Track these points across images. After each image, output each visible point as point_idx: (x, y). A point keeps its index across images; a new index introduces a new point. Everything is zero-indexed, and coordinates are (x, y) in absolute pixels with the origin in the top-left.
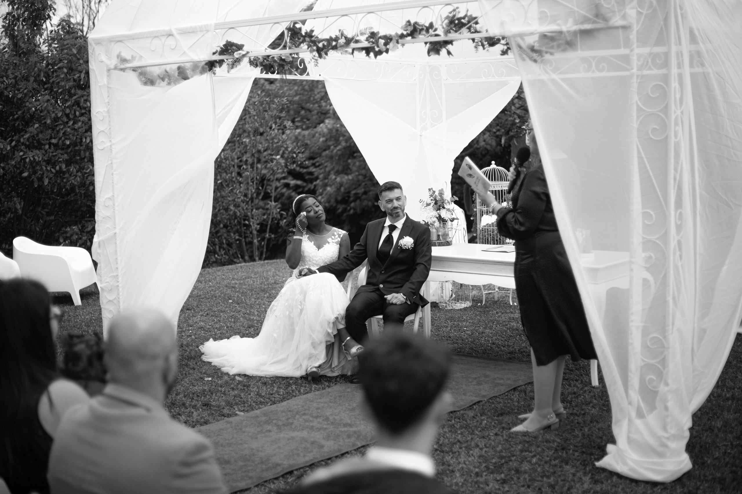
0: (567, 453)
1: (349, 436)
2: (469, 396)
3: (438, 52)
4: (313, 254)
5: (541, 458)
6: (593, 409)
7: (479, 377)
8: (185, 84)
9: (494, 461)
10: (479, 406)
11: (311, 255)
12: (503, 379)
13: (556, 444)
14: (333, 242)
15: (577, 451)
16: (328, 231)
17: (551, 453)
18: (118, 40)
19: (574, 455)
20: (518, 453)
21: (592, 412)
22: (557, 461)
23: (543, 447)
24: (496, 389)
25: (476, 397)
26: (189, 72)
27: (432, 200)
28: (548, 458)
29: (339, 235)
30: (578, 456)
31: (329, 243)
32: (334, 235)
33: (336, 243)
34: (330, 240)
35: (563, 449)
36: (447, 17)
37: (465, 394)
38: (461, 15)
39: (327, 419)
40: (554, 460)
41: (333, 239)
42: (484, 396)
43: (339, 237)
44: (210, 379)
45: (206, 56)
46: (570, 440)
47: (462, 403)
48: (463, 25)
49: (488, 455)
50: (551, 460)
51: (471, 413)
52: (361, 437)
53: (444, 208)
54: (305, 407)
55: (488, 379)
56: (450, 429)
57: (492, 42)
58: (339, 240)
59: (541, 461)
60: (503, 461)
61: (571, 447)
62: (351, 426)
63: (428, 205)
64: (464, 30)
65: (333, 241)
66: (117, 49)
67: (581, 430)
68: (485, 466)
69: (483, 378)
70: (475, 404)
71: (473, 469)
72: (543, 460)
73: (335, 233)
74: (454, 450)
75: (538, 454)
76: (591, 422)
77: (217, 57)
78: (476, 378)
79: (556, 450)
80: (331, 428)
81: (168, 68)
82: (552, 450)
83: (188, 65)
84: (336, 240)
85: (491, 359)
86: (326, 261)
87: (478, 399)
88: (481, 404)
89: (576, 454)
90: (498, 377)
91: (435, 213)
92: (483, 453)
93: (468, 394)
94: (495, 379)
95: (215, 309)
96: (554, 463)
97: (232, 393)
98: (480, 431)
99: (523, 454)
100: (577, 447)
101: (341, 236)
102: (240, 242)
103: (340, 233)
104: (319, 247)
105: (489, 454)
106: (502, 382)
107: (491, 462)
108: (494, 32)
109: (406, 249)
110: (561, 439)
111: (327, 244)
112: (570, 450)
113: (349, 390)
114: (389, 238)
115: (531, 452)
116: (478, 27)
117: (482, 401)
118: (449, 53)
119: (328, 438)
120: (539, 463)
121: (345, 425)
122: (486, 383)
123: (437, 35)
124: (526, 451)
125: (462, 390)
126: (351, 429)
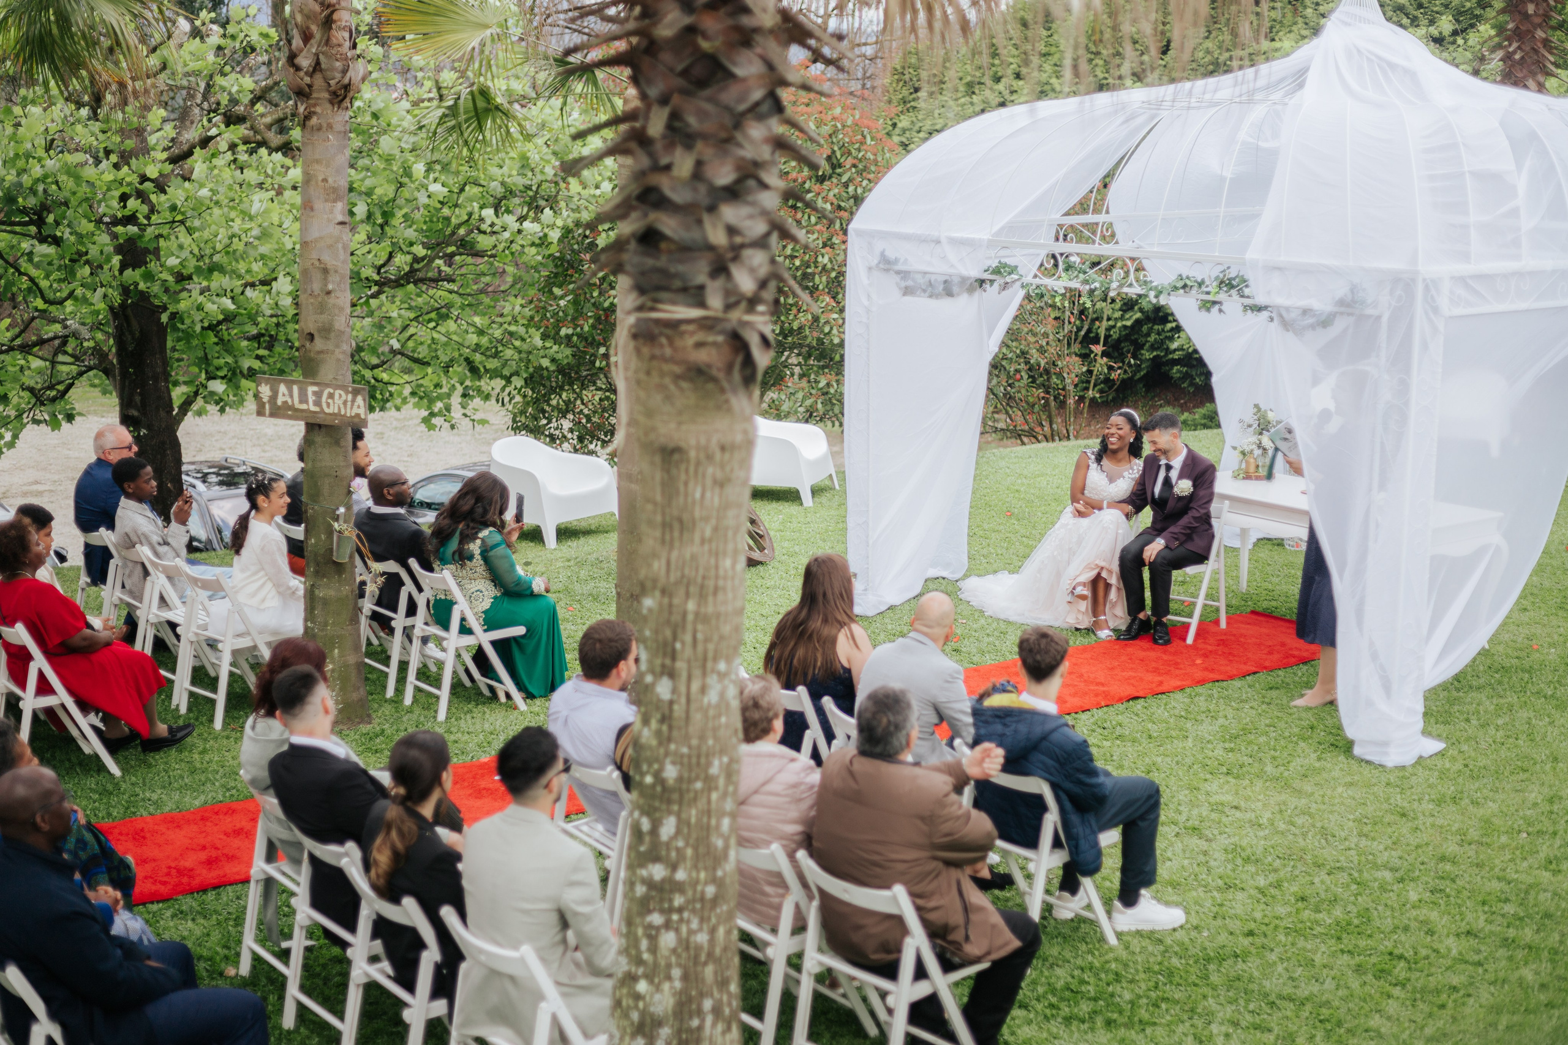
1: (1097, 695)
3: (1208, 310)
8: (949, 300)
14: (1129, 477)
18: (884, 235)
26: (955, 289)
36: (1217, 278)
38: (1233, 275)
39: (1081, 676)
41: (1129, 473)
44: (965, 621)
45: (975, 273)
48: (1232, 287)
53: (1268, 431)
57: (1259, 309)
62: (1103, 685)
63: (1250, 426)
64: (1234, 292)
66: (879, 245)
73: (1135, 467)
77: (986, 276)
80: (1082, 685)
81: (933, 278)
83: (956, 280)
84: (1133, 476)
86: (1115, 498)
91: (1254, 439)
95: (986, 526)
97: (986, 639)
102: (1047, 400)
103: (1139, 466)
104: (1111, 481)
108: (1260, 300)
111: (1121, 479)
114: (1167, 479)
116: (1247, 291)
118: (1220, 311)
119: (1074, 695)
121: (1098, 684)
123: (1208, 293)
126: (1102, 689)
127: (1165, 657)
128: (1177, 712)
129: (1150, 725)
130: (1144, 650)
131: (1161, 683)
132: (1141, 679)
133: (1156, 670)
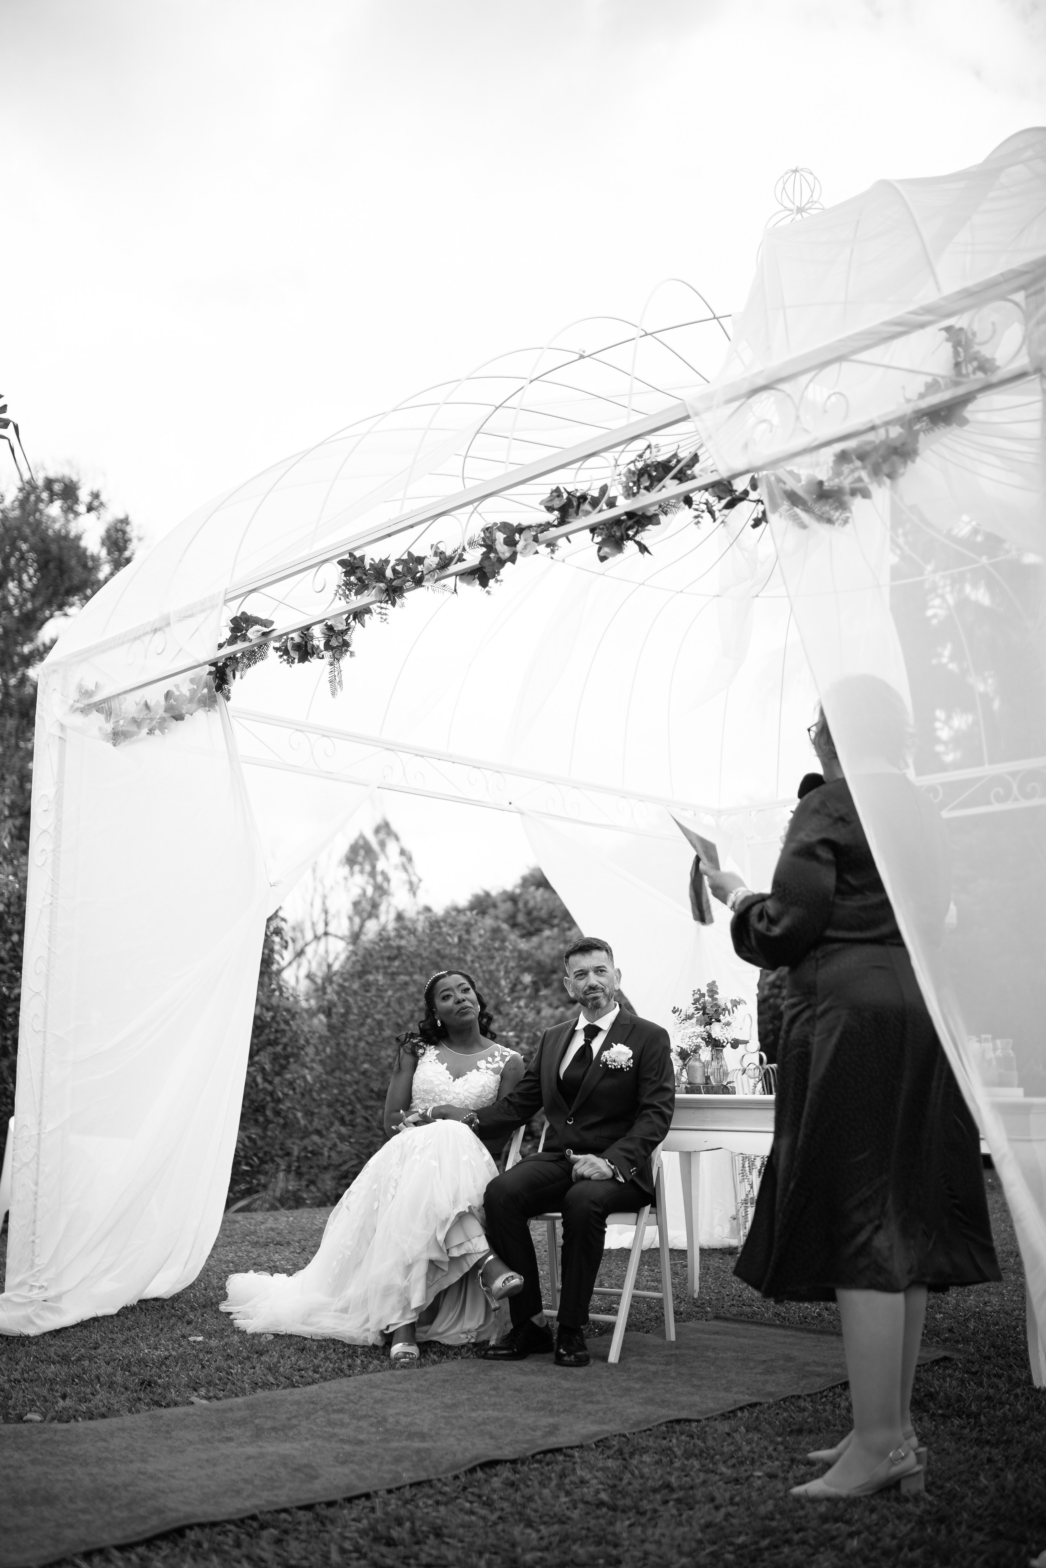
0: (950, 1532)
2: (736, 1393)
4: (441, 1088)
5: (872, 1539)
6: (1033, 1434)
7: (772, 1360)
9: (741, 1540)
10: (751, 1414)
11: (437, 1089)
12: (824, 1365)
13: (922, 1506)
14: (487, 1068)
15: (980, 1529)
16: (484, 1047)
17: (904, 1529)
19: (970, 1539)
20: (814, 1524)
21: (1031, 1438)
22: (918, 1553)
23: (885, 1511)
24: (803, 1383)
25: (750, 1395)
27: (697, 1009)
28: (895, 1542)
29: (503, 1057)
30: (982, 1542)
31: (478, 1069)
32: (493, 1056)
33: (495, 1071)
34: (482, 1064)
35: (941, 1520)
37: (727, 1390)
39: (382, 1422)
40: (911, 1549)
41: (488, 1062)
42: (771, 1394)
43: (503, 1059)
44: (200, 1339)
46: (963, 1498)
47: (712, 1405)
49: (732, 1525)
50: (900, 1548)
51: (724, 1427)
52: (427, 1463)
53: (719, 1021)
54: (352, 1397)
55: (790, 1364)
56: (657, 1457)
58: (502, 1065)
59: (873, 1547)
60: (765, 1543)
61: (965, 1515)
62: (423, 1436)
63: (689, 1017)
65: (489, 1065)
67: (997, 1476)
68: (712, 1554)
69: (781, 1362)
70: (741, 1409)
71: (675, 1557)
72: (879, 1545)
73: (496, 1054)
74: (645, 1505)
75: (868, 1528)
76: (1026, 1460)
77: (227, 652)
78: (765, 1361)
79: (921, 1523)
82: (909, 1521)
84: (496, 1066)
85: (810, 1331)
86: (468, 1102)
87: (754, 1400)
88: (757, 1410)
89: (979, 1537)
90: (814, 1361)
91: (701, 1031)
92: (719, 1516)
93: (735, 1390)
94: (808, 1364)
96: (910, 1555)
98: (734, 1466)
99: (826, 1526)
100: (980, 1517)
101: (507, 1059)
103: (504, 1053)
104: (457, 1074)
105: (735, 1521)
106: (821, 1369)
107: (731, 1544)
109: (616, 1070)
110: (939, 1496)
111: (475, 1071)
112: (959, 1524)
113: (472, 1371)
114: (586, 1049)
115: (848, 1522)
116: (697, 470)
117: (760, 1404)
118: (643, 549)
120: (867, 1552)
121: (411, 1436)
122: (784, 1370)
124: (836, 1520)
125: (724, 1382)
126: (417, 1444)
127: (566, 1384)
128: (587, 1492)
129: (517, 1531)
130: (525, 1373)
131: (554, 1429)
132: (512, 1423)
133: (546, 1407)
